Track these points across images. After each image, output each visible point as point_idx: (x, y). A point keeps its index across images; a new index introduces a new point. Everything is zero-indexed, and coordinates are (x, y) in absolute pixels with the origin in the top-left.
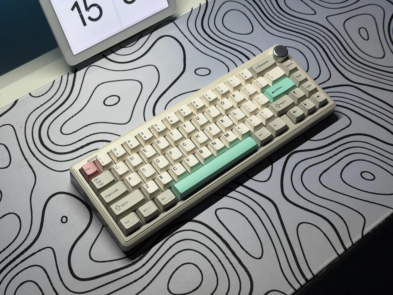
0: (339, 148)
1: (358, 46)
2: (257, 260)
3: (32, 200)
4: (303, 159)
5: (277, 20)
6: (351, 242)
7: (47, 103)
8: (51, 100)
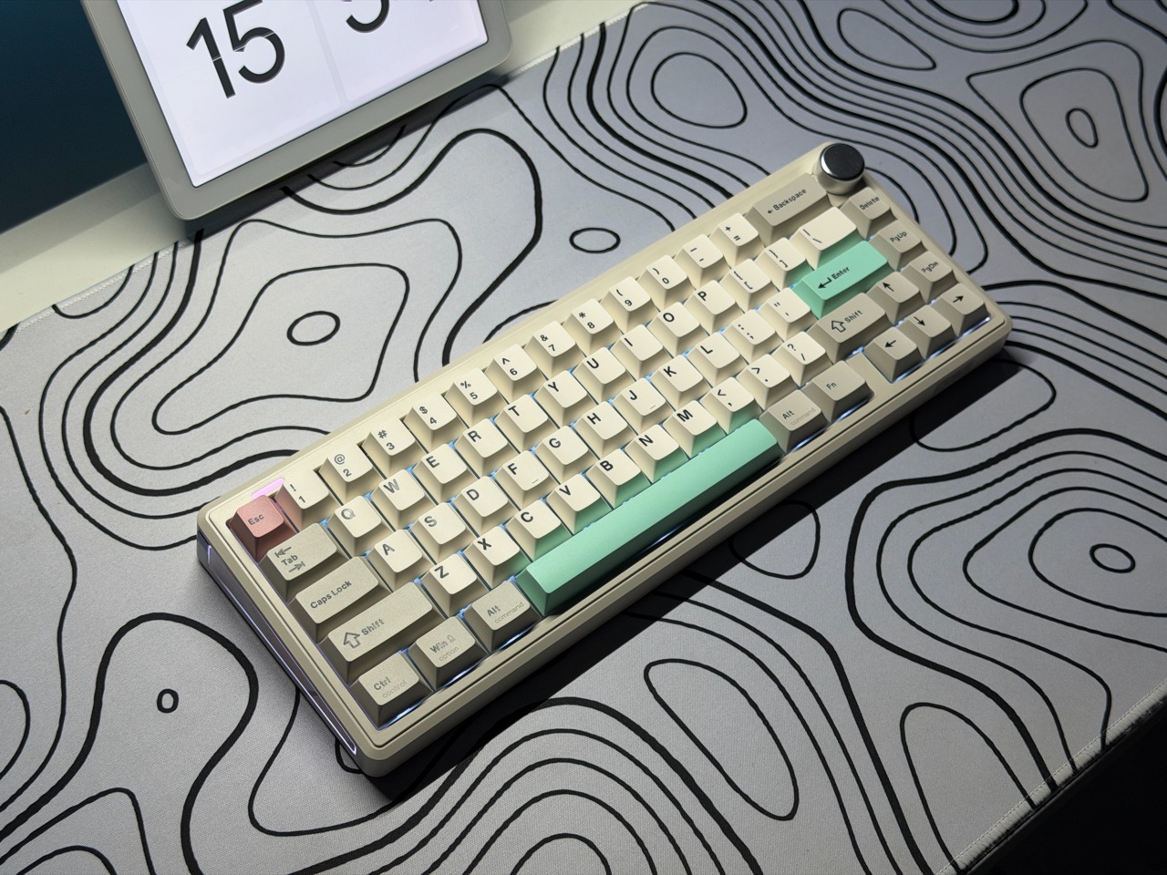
0: (1021, 472)
1: (1065, 163)
2: (780, 822)
3: (64, 640)
4: (912, 507)
5: (818, 87)
6: (1069, 765)
7: (109, 336)
8: (122, 326)
